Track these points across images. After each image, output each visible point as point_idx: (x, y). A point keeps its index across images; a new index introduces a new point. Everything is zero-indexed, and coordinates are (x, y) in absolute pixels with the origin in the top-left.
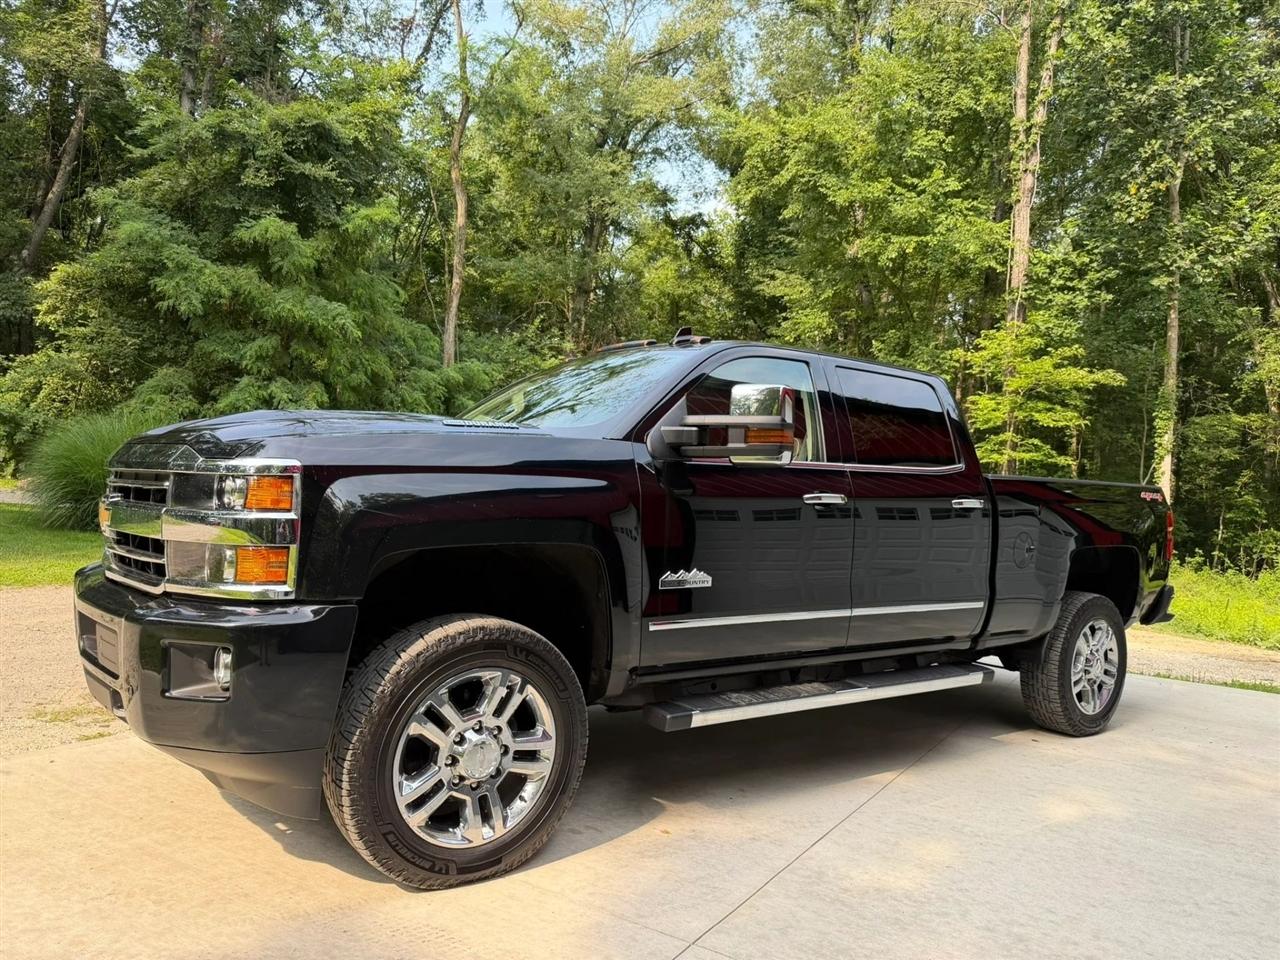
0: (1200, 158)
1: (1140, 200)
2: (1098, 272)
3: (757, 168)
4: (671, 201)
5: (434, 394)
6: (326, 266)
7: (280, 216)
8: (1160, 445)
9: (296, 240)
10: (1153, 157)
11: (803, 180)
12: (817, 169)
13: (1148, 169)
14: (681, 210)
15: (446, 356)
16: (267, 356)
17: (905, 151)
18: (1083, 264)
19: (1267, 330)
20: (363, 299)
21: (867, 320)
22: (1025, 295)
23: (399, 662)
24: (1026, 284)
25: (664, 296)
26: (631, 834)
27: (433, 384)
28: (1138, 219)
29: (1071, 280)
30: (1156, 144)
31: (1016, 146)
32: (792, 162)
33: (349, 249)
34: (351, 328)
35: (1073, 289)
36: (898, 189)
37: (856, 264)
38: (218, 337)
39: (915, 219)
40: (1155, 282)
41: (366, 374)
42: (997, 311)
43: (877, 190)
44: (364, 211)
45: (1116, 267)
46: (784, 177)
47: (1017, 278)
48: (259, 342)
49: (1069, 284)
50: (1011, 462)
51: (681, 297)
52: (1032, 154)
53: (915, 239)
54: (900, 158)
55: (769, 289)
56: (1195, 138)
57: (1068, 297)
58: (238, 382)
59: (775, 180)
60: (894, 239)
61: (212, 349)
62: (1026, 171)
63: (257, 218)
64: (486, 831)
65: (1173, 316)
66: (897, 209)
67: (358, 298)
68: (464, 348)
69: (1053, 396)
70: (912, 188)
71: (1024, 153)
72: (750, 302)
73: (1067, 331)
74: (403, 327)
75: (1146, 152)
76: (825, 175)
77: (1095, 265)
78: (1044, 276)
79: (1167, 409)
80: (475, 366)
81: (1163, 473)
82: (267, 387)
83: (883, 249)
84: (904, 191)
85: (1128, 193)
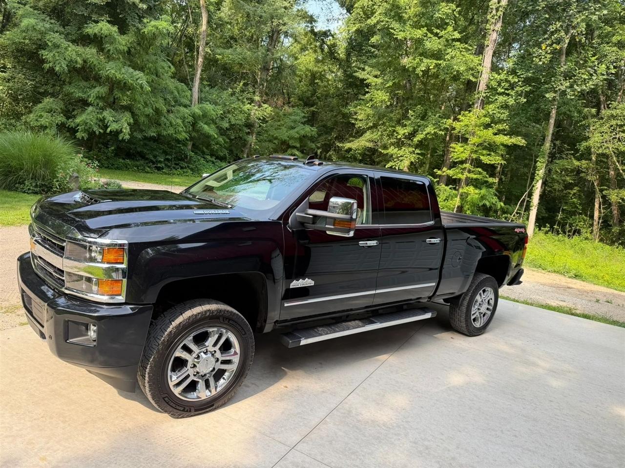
0: (578, 34)
1: (546, 53)
2: (521, 87)
3: (360, 14)
4: (315, 21)
5: (187, 120)
6: (133, 50)
7: (109, 22)
8: (538, 175)
9: (116, 35)
10: (557, 31)
11: (382, 24)
12: (390, 19)
13: (553, 37)
14: (320, 27)
15: (194, 100)
16: (102, 97)
17: (435, 13)
18: (514, 82)
19: (597, 120)
20: (152, 69)
21: (408, 99)
22: (484, 95)
23: (171, 327)
24: (486, 90)
25: (308, 71)
26: (271, 388)
27: (186, 115)
28: (544, 63)
29: (508, 90)
30: (559, 24)
31: (491, 16)
32: (377, 13)
33: (145, 42)
34: (145, 86)
35: (508, 95)
36: (429, 35)
37: (404, 69)
38: (76, 85)
39: (436, 50)
40: (547, 95)
41: (152, 109)
42: (471, 101)
43: (419, 33)
44: (153, 23)
45: (530, 85)
46: (372, 21)
47: (482, 87)
48: (97, 89)
49: (506, 92)
50: (467, 178)
51: (316, 72)
52: (498, 22)
53: (435, 61)
54: (432, 17)
55: (361, 75)
56: (578, 23)
57: (505, 99)
58: (87, 109)
59: (369, 21)
60: (425, 60)
61: (73, 91)
62: (493, 30)
63: (97, 22)
64: (208, 393)
65: (553, 112)
66: (428, 45)
67: (149, 68)
68: (203, 96)
69: (491, 148)
70: (436, 35)
71: (494, 21)
72: (351, 80)
73: (502, 116)
74: (172, 84)
75: (553, 28)
76: (394, 22)
77: (520, 83)
78: (495, 87)
79: (544, 158)
80: (209, 107)
81: (537, 188)
82: (101, 113)
83: (419, 65)
84: (432, 36)
85: (541, 49)
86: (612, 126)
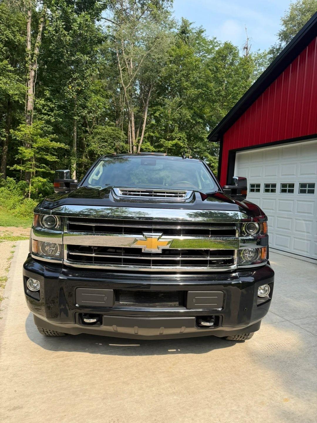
1: (73, 91)
2: (57, 111)
8: (73, 167)
10: (77, 78)
13: (75, 82)
18: (53, 107)
28: (73, 97)
29: (49, 112)
31: (28, 59)
35: (50, 115)
47: (30, 108)
62: (32, 69)
65: (75, 128)
69: (46, 150)
71: (31, 63)
73: (49, 129)
75: (74, 76)
77: (56, 108)
79: (75, 157)
81: (74, 176)
85: (69, 88)
86: (99, 138)
